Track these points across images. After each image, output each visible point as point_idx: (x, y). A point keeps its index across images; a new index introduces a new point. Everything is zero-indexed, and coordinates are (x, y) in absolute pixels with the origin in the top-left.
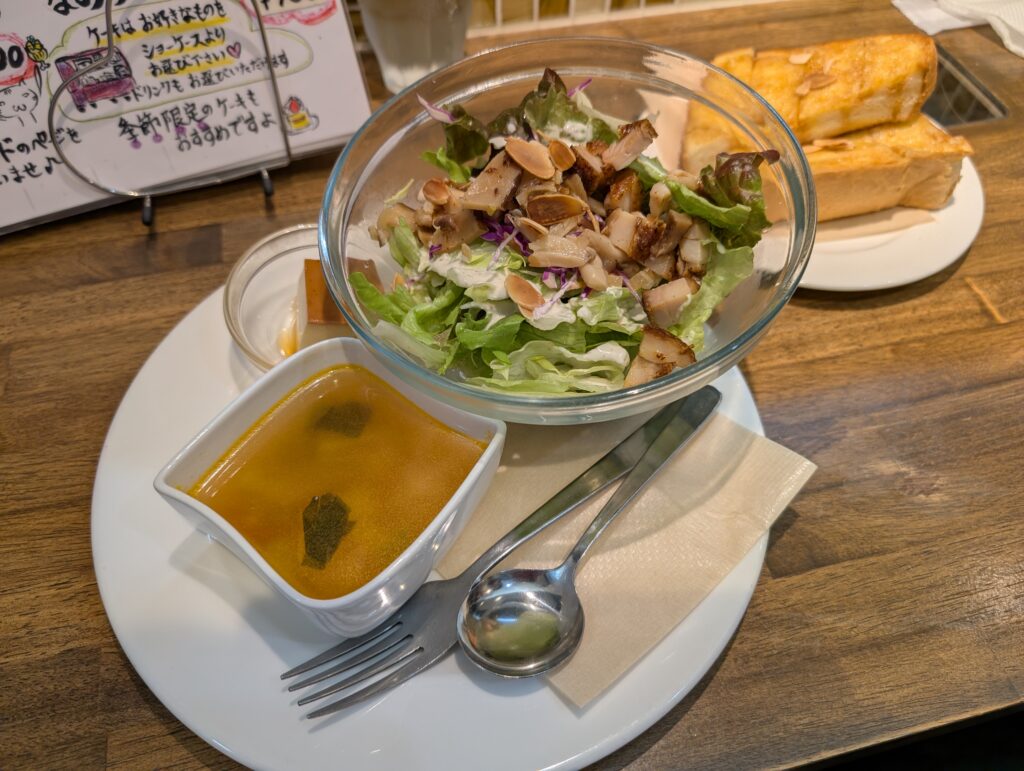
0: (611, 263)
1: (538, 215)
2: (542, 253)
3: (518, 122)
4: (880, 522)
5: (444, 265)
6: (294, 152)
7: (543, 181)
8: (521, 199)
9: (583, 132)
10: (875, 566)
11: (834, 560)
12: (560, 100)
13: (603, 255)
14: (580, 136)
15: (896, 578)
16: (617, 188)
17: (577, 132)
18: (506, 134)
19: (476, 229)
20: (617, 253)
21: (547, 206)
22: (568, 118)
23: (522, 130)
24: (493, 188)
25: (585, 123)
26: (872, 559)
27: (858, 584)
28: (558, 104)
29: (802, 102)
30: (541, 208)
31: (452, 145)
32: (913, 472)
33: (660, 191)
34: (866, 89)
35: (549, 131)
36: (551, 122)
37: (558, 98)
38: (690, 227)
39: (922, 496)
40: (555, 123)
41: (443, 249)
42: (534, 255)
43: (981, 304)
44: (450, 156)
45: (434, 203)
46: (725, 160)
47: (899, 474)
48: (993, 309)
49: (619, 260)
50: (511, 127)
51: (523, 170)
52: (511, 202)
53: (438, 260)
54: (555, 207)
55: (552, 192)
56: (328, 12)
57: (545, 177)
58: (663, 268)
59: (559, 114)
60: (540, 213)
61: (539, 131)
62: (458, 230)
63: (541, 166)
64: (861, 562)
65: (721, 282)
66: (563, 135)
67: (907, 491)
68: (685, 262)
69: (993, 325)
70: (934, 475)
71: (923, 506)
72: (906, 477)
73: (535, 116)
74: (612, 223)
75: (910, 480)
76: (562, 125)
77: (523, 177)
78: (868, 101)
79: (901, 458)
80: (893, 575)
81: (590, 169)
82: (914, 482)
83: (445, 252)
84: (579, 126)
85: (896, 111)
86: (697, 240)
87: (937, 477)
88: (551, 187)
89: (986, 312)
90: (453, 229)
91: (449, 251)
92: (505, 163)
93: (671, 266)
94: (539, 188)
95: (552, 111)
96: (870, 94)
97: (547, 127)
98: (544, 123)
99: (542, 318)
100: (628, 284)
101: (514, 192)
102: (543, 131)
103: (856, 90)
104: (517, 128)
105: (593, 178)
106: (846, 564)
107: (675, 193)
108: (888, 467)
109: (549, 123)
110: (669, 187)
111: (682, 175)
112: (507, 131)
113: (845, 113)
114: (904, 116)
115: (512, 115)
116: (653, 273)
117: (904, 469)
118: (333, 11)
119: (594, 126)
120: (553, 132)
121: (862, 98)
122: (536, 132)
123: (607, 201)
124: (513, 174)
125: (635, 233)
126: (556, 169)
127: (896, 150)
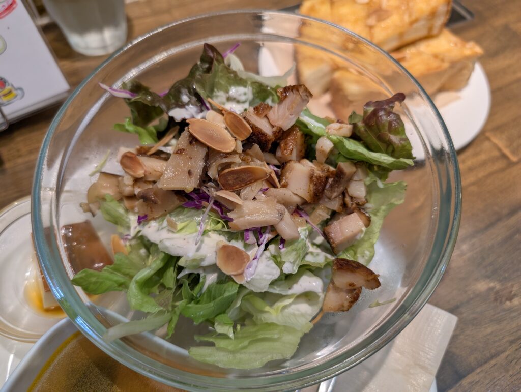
0: (293, 208)
1: (229, 184)
2: (241, 219)
3: (190, 92)
4: (489, 330)
5: (153, 231)
6: (9, 117)
7: (227, 155)
8: (212, 173)
9: (245, 94)
10: (496, 367)
11: (471, 370)
12: (222, 71)
13: (286, 204)
14: (243, 98)
15: (511, 373)
16: (287, 144)
17: (240, 95)
18: (182, 105)
19: (177, 202)
20: (296, 200)
21: (236, 176)
22: (231, 85)
23: (194, 99)
24: (186, 169)
25: (245, 87)
26: (493, 362)
27: (489, 385)
28: (220, 74)
29: (373, 31)
30: (231, 179)
31: (136, 114)
32: (498, 286)
33: (324, 145)
34: (414, 18)
35: (217, 96)
36: (218, 89)
37: (220, 69)
38: (355, 173)
39: (508, 303)
40: (221, 90)
41: (149, 218)
42: (234, 222)
43: (499, 150)
44: (136, 123)
45: (132, 176)
46: (371, 109)
47: (491, 289)
48: (507, 152)
49: (299, 204)
50: (185, 98)
51: (208, 148)
52: (205, 178)
53: (146, 227)
54: (243, 176)
55: (238, 163)
56: (10, 7)
57: (229, 151)
58: (335, 205)
59: (223, 82)
60: (230, 182)
61: (209, 99)
62: (160, 203)
63: (223, 141)
64: (487, 366)
65: (384, 211)
66: (229, 99)
67: (498, 301)
68: (352, 198)
69: (511, 164)
70: (510, 284)
71: (511, 310)
72: (495, 290)
73: (204, 87)
74: (288, 175)
75: (497, 292)
76: (227, 91)
77: (210, 154)
78: (415, 26)
79: (487, 277)
80: (507, 371)
81: (264, 134)
82: (500, 293)
83: (151, 220)
84: (241, 90)
85: (430, 29)
86: (360, 180)
87: (512, 286)
88: (237, 159)
89: (504, 156)
90: (155, 203)
91: (154, 219)
92: (191, 143)
93: (341, 202)
94: (225, 160)
95: (217, 80)
96: (416, 21)
97: (214, 94)
98: (212, 91)
99: (252, 279)
100: (309, 221)
101: (205, 170)
102: (211, 98)
103: (407, 19)
104: (189, 98)
105: (267, 141)
106: (478, 370)
107: (337, 145)
108: (482, 286)
109: (216, 90)
110: (331, 140)
111: (340, 128)
112: (181, 102)
113: (401, 35)
114: (435, 31)
115: (184, 87)
116: (327, 208)
117: (492, 285)
118: (14, 6)
119: (253, 88)
120: (220, 98)
121: (412, 23)
122: (208, 101)
123: (279, 153)
124: (201, 153)
125: (311, 183)
126: (236, 140)
127: (436, 56)
